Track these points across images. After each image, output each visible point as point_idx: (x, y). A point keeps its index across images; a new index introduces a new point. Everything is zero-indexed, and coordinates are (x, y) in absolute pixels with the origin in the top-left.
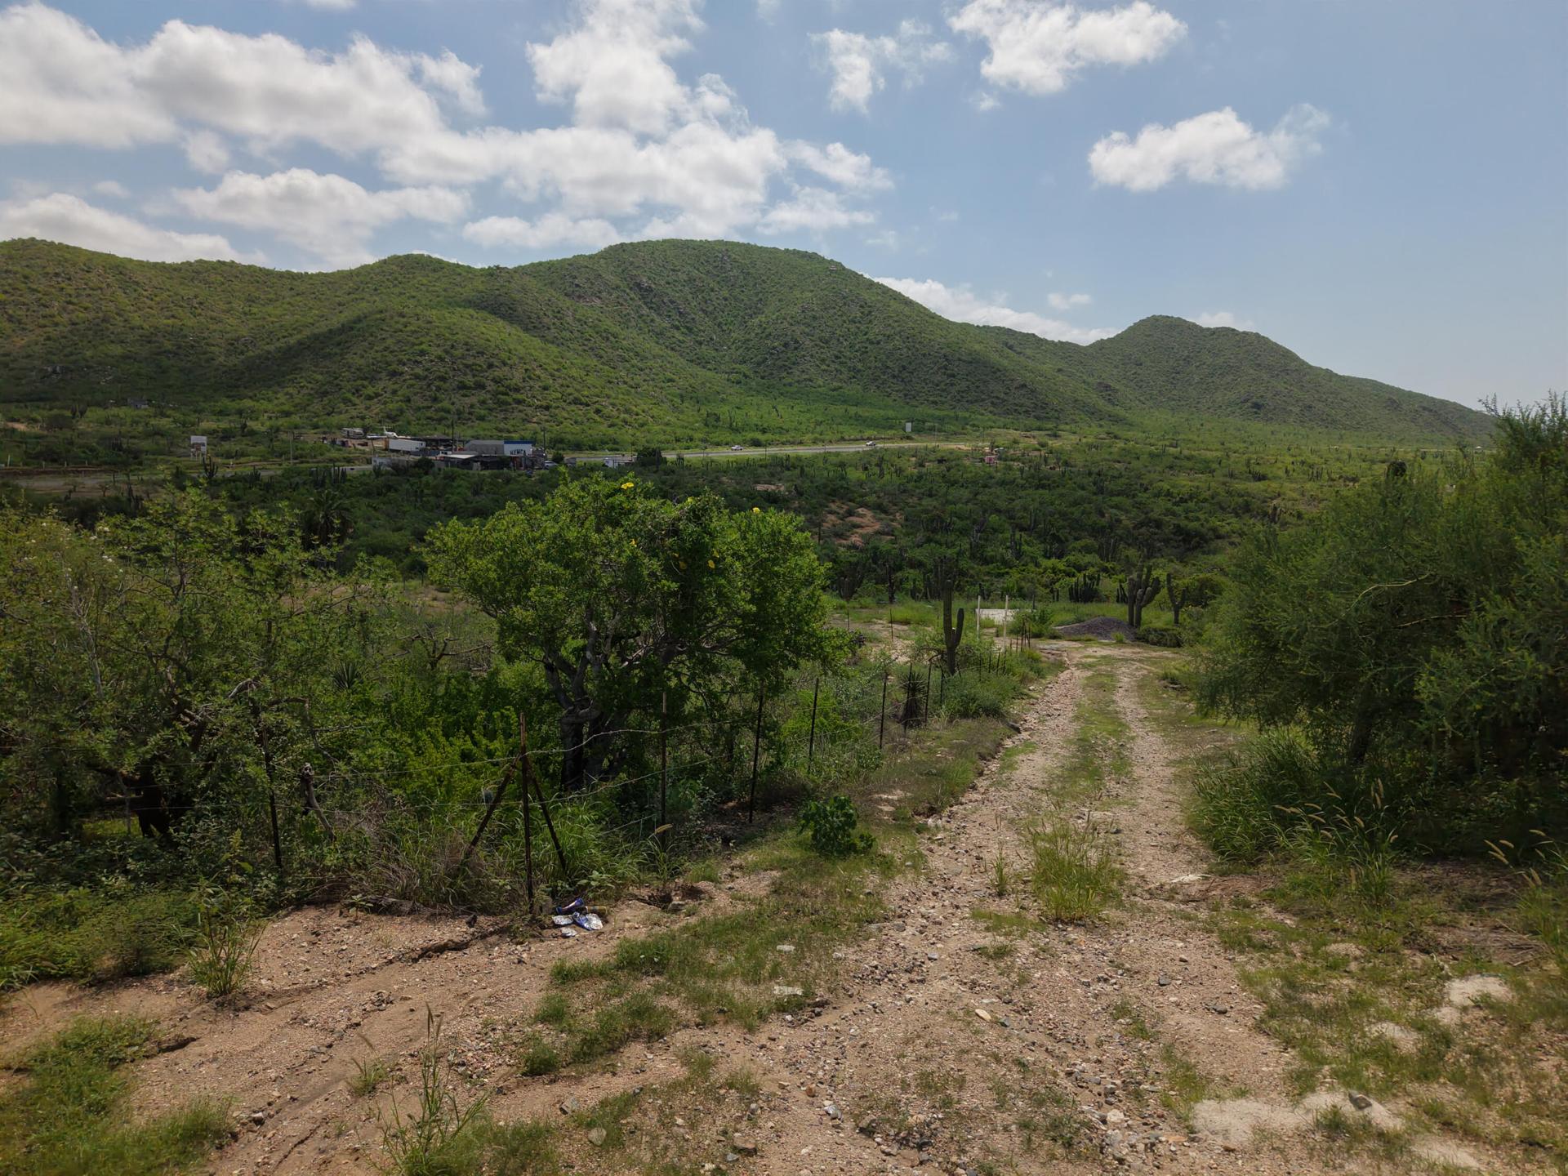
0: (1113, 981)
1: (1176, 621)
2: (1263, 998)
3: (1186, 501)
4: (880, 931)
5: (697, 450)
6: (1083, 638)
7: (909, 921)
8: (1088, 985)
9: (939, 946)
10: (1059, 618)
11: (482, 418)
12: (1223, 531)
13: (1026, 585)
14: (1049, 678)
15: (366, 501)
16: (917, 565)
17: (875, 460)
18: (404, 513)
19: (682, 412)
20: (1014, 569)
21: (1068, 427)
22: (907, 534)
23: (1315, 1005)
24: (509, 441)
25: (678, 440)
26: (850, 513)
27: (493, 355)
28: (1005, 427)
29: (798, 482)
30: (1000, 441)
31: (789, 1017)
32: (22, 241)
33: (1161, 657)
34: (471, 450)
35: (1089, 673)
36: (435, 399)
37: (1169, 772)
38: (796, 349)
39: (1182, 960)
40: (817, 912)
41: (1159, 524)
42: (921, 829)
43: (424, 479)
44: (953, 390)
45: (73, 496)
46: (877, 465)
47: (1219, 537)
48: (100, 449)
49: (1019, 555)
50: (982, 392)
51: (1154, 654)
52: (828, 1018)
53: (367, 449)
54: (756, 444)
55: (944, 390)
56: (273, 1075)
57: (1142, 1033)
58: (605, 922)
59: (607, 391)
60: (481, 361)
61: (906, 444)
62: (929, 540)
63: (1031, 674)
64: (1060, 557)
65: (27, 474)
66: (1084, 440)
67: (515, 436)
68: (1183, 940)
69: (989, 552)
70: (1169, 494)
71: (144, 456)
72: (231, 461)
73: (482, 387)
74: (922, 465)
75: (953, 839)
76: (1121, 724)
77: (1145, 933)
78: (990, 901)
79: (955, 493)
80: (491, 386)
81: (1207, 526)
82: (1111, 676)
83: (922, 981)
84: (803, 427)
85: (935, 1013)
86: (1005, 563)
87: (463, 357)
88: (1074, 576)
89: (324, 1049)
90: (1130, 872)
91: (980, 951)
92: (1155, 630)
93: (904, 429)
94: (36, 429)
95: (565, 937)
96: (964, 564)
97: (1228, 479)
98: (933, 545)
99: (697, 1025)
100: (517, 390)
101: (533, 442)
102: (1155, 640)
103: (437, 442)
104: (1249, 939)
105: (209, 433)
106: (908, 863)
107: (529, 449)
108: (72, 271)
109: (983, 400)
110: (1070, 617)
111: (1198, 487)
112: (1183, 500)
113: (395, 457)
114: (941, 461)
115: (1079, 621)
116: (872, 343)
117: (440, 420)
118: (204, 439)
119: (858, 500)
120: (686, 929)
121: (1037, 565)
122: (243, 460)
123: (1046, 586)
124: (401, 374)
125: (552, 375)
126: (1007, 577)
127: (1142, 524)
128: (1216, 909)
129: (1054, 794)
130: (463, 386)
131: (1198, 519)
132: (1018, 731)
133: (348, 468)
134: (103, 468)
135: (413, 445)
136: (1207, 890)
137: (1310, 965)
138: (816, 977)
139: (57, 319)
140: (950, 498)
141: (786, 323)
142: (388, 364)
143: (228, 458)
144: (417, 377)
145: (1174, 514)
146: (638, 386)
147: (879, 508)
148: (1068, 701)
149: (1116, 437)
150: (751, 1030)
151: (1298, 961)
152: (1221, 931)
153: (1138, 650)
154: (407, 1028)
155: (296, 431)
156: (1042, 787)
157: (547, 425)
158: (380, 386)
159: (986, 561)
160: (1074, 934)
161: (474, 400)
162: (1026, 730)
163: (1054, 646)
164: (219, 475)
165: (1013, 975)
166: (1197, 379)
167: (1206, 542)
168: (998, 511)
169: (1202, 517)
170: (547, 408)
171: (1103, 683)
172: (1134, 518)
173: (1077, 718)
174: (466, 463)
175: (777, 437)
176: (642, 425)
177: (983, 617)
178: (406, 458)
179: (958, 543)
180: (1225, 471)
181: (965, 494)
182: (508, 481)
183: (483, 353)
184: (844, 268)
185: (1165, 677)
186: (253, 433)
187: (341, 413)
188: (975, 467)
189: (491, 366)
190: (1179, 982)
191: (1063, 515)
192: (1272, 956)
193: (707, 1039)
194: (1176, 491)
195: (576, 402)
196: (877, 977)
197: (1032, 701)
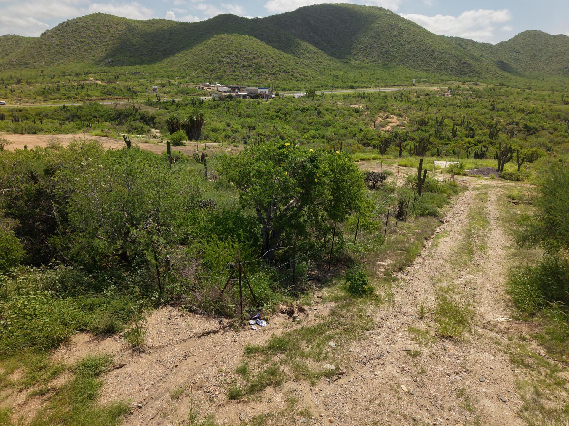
0: (460, 375)
1: (518, 170)
2: (523, 398)
3: (531, 114)
4: (370, 335)
5: (329, 90)
6: (477, 175)
7: (383, 329)
8: (449, 375)
9: (392, 345)
10: (468, 166)
11: (250, 78)
12: (546, 127)
13: (456, 149)
14: (460, 194)
15: (210, 110)
16: (412, 139)
17: (399, 95)
18: (223, 115)
19: (324, 75)
20: (452, 142)
21: (482, 80)
22: (410, 126)
23: (547, 407)
24: (260, 88)
25: (322, 86)
26: (387, 117)
27: (255, 54)
28: (455, 80)
29: (368, 104)
30: (453, 86)
31: (328, 380)
32: (96, 14)
33: (509, 186)
34: (247, 91)
35: (477, 193)
36: (234, 71)
37: (503, 253)
38: (370, 48)
39: (491, 368)
40: (347, 325)
41: (517, 124)
42: (395, 280)
43: (230, 102)
44: (434, 65)
45: (116, 108)
46: (400, 97)
47: (544, 130)
48: (124, 90)
49: (455, 136)
50: (447, 65)
51: (507, 184)
52: (344, 380)
53: (210, 90)
54: (352, 87)
55: (430, 65)
56: (147, 387)
57: (468, 408)
58: (268, 323)
59: (296, 67)
60: (250, 56)
61: (413, 88)
62: (418, 129)
63: (453, 193)
64: (472, 137)
65: (102, 99)
66: (489, 86)
67: (262, 85)
68: (494, 356)
69: (443, 135)
70: (523, 110)
71: (138, 93)
72: (166, 95)
73: (250, 66)
74: (418, 97)
75: (406, 287)
76: (487, 221)
77: (478, 349)
78: (416, 321)
79: (431, 109)
80: (254, 66)
81: (540, 125)
82: (486, 194)
83: (383, 364)
84: (371, 80)
85: (384, 384)
86: (449, 139)
87: (244, 55)
88: (477, 145)
89: (165, 376)
90: (477, 312)
91: (408, 351)
92: (509, 174)
93: (412, 82)
94: (104, 84)
95: (253, 329)
96: (431, 139)
97: (552, 104)
98: (420, 131)
99: (294, 380)
100: (263, 67)
101: (268, 88)
102: (508, 178)
103: (235, 88)
104: (523, 361)
105: (159, 85)
106: (387, 299)
107: (267, 91)
108: (112, 24)
109: (447, 69)
110: (473, 166)
111: (537, 108)
112: (530, 113)
113: (220, 93)
114: (427, 95)
115: (476, 168)
116: (402, 45)
117: (236, 79)
118: (156, 87)
119: (391, 111)
120: (296, 330)
121: (462, 140)
122: (169, 95)
123: (465, 149)
124: (222, 61)
125: (276, 61)
126: (449, 145)
127: (510, 124)
128: (511, 339)
129: (452, 263)
130: (244, 66)
131: (535, 122)
132: (443, 223)
133: (204, 98)
134: (125, 97)
135: (227, 89)
136: (509, 328)
137: (548, 381)
138: (341, 360)
139: (109, 43)
140: (429, 111)
141: (367, 38)
142: (218, 58)
143: (165, 94)
144: (228, 63)
145: (525, 119)
146: (308, 65)
147: (400, 115)
148: (466, 205)
149: (503, 85)
150: (313, 384)
151: (543, 378)
152: (511, 354)
153: (500, 182)
154: (193, 369)
155: (187, 84)
156: (447, 258)
157: (273, 81)
158: (215, 66)
159: (441, 138)
160: (449, 345)
161: (248, 71)
162: (446, 222)
163: (464, 179)
164: (161, 101)
165: (419, 367)
166: (544, 58)
167: (538, 131)
168: (449, 117)
169: (537, 121)
170: (274, 74)
171: (482, 198)
172: (507, 121)
173: (468, 216)
174: (244, 96)
175: (361, 85)
176: (309, 81)
177: (437, 165)
178: (224, 94)
179: (430, 130)
180: (551, 100)
181: (435, 110)
182: (259, 104)
183: (251, 53)
184: (393, 13)
185: (509, 197)
186: (173, 85)
187: (201, 77)
188: (441, 98)
189: (254, 58)
190: (488, 381)
191: (476, 119)
192: (531, 372)
193: (296, 387)
194: (527, 109)
195: (285, 71)
196: (365, 361)
197: (452, 206)
